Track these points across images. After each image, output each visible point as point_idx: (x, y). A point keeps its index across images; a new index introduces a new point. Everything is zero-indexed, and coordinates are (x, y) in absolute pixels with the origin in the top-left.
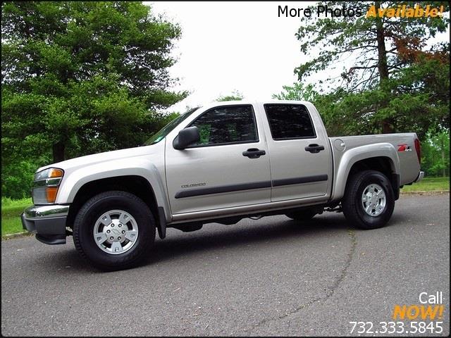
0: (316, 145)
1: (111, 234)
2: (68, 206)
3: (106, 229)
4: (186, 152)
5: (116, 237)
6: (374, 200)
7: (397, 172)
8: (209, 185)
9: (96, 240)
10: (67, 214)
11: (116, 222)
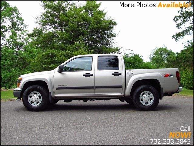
0: (118, 73)
1: (33, 99)
2: (21, 89)
3: (32, 97)
4: (62, 73)
5: (35, 100)
6: (147, 98)
7: (162, 87)
8: (69, 86)
9: (28, 100)
10: (21, 91)
11: (35, 95)
